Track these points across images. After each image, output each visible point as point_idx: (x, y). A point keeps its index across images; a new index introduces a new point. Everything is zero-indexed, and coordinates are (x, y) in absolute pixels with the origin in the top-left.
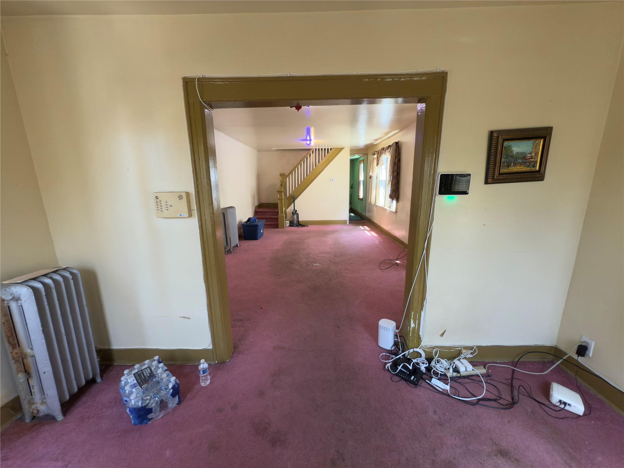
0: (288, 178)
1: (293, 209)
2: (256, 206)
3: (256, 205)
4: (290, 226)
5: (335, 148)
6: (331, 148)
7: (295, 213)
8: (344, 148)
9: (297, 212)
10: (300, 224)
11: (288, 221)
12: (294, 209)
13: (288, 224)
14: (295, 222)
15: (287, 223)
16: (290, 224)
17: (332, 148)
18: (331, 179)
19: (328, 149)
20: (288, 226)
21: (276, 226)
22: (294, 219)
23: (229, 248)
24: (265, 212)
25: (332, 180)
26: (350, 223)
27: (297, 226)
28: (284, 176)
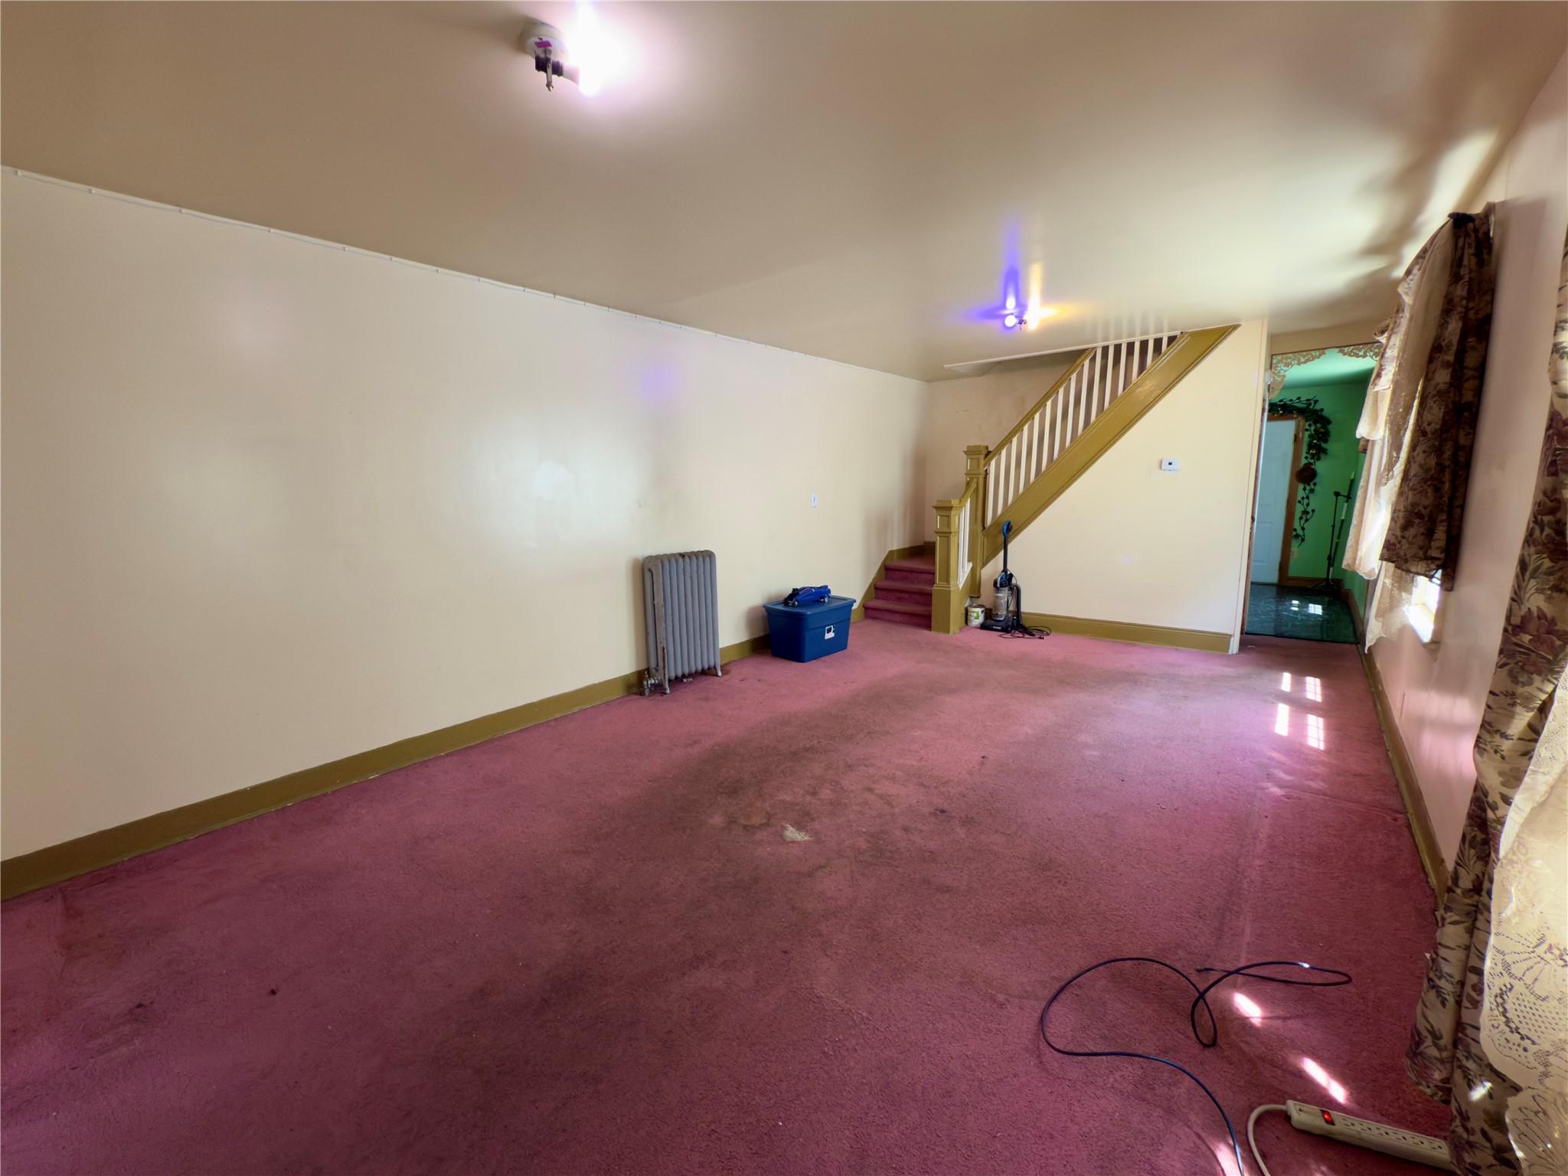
0: (993, 462)
1: (1002, 568)
2: (891, 553)
3: (895, 548)
4: (983, 627)
5: (1191, 333)
6: (1173, 334)
7: (1001, 582)
8: (1235, 327)
9: (1014, 581)
10: (1022, 623)
11: (979, 610)
12: (1005, 570)
13: (977, 618)
14: (1002, 614)
15: (975, 615)
16: (986, 618)
17: (1177, 333)
19: (1158, 342)
20: (976, 628)
21: (924, 621)
22: (996, 606)
23: (659, 678)
24: (912, 571)
25: (1165, 465)
27: (1005, 630)
28: (978, 456)
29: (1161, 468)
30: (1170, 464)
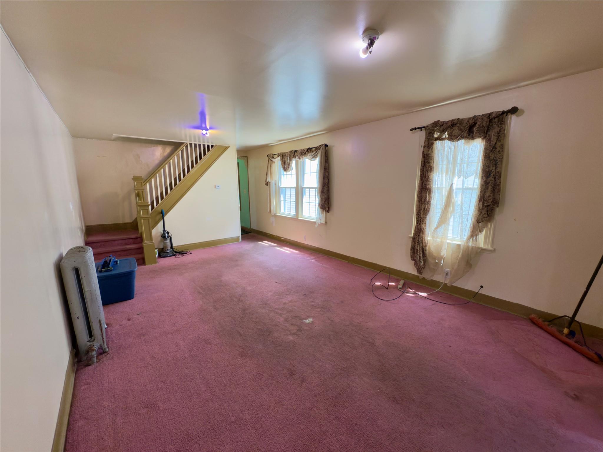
0: (148, 184)
4: (160, 256)
5: (218, 146)
6: (212, 144)
7: (165, 236)
8: (229, 147)
9: (170, 235)
10: (175, 250)
11: (156, 250)
12: (164, 230)
14: (168, 250)
15: (155, 253)
16: (159, 254)
17: (214, 144)
18: (215, 186)
19: (208, 146)
21: (143, 261)
22: (165, 246)
25: (217, 187)
26: (243, 238)
27: (171, 255)
28: (141, 181)
29: (215, 187)
30: (218, 186)
